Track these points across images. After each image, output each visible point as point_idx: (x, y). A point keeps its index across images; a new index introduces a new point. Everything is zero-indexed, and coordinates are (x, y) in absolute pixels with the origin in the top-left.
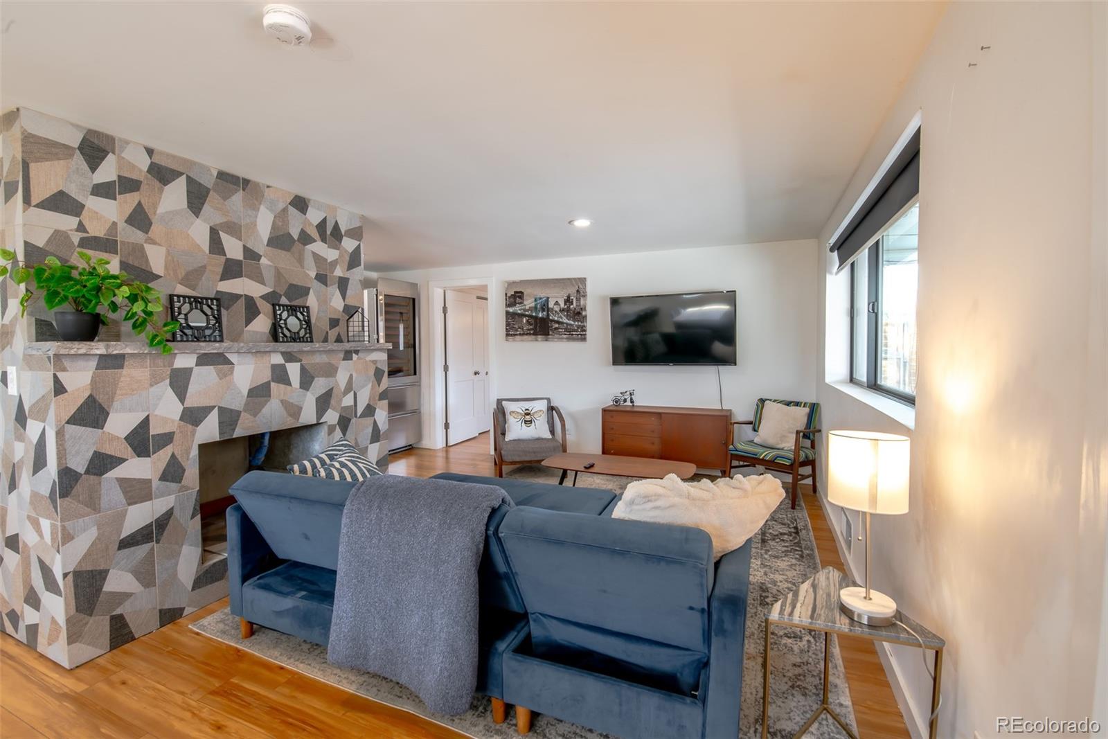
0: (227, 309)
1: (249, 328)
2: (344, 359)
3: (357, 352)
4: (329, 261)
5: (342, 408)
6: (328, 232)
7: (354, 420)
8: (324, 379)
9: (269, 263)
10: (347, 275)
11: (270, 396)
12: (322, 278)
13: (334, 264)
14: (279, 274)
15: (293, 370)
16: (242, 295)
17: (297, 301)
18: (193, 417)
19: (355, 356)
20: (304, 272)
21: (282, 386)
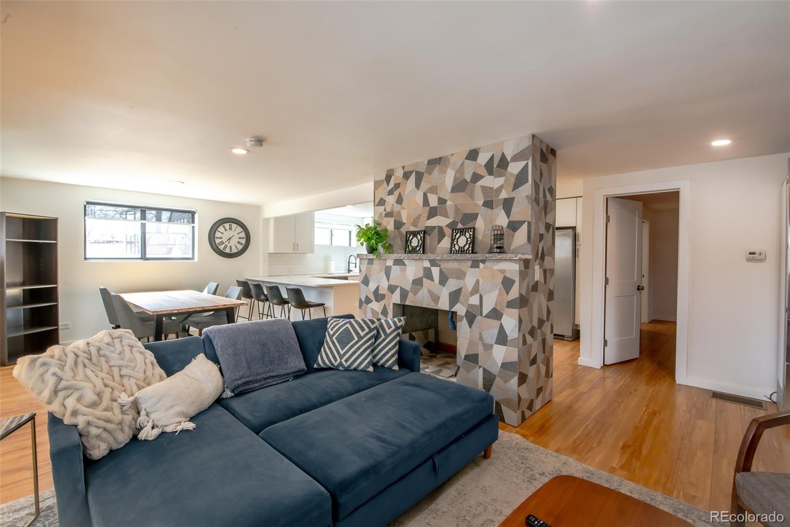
0: (429, 235)
1: (440, 245)
2: (471, 267)
3: (484, 261)
4: (494, 189)
5: (469, 304)
6: (495, 166)
7: (478, 318)
8: (455, 280)
9: (452, 203)
10: (513, 195)
11: (422, 286)
12: (489, 204)
13: (499, 190)
14: (457, 209)
15: (435, 271)
16: (436, 227)
17: (468, 225)
18: (392, 289)
19: (481, 265)
20: (474, 202)
21: (429, 281)
